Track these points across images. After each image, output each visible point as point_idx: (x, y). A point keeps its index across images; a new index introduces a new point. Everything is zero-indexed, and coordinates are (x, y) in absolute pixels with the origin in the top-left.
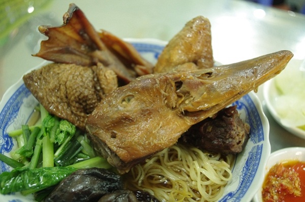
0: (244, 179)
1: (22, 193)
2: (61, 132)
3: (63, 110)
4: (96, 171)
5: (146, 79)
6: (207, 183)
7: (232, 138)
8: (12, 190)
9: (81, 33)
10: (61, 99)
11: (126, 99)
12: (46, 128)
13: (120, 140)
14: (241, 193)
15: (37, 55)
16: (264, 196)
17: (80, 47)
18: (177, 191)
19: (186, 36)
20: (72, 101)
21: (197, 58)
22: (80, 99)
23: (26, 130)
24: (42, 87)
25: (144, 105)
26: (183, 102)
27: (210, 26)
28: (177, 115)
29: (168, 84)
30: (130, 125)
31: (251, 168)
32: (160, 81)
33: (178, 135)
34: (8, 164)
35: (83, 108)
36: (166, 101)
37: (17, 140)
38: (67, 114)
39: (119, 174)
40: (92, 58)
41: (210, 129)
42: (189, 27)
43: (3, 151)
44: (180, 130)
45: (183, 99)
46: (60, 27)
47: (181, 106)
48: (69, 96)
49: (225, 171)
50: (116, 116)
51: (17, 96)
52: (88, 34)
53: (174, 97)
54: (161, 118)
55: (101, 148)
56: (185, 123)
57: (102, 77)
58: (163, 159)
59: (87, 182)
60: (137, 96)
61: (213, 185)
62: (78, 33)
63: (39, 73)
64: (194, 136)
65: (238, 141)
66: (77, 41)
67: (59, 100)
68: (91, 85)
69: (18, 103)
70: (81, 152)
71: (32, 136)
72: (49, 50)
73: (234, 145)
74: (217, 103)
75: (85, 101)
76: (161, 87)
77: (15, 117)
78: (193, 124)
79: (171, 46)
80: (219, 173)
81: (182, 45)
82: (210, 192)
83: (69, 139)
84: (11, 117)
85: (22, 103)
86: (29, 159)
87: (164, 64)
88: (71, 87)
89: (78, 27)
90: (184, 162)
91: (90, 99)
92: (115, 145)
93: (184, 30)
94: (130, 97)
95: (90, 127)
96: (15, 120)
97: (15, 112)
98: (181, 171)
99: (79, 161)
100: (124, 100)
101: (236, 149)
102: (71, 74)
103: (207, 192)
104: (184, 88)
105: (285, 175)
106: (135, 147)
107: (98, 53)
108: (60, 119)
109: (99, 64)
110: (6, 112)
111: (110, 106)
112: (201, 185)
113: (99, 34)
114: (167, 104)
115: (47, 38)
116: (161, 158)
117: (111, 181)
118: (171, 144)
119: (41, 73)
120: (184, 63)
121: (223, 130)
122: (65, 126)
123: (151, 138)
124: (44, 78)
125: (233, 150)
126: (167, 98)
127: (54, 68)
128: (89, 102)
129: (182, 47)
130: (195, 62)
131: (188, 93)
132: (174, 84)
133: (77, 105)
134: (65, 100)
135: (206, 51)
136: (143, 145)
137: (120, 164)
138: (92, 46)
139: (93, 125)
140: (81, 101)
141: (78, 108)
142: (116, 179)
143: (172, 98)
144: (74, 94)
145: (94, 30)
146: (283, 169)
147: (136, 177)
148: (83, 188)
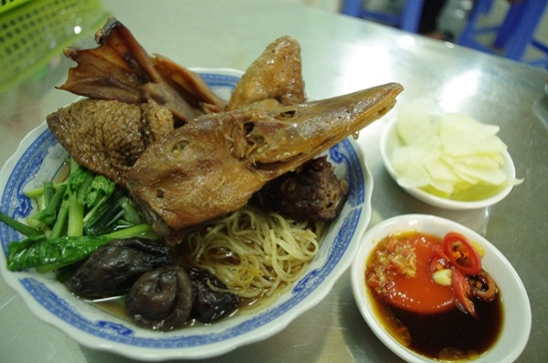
0: (333, 252)
1: (38, 270)
2: (93, 190)
3: (98, 161)
4: (137, 242)
5: (206, 120)
6: (285, 258)
7: (320, 198)
8: (24, 265)
9: (127, 58)
10: (96, 147)
11: (179, 147)
12: (72, 185)
13: (168, 200)
14: (327, 270)
15: (62, 88)
16: (367, 276)
17: (126, 78)
18: (245, 269)
19: (265, 63)
20: (111, 151)
21: (280, 93)
22: (121, 147)
23: (49, 188)
24: (71, 131)
25: (201, 154)
26: (255, 150)
27: (299, 50)
28: (247, 168)
29: (234, 126)
30: (182, 180)
31: (344, 239)
32: (223, 122)
33: (247, 194)
34: (22, 233)
35: (126, 159)
36: (232, 150)
37: (37, 202)
38: (104, 168)
39: (168, 246)
40: (142, 92)
41: (293, 187)
42: (270, 51)
43: (16, 216)
44: (249, 188)
45: (254, 147)
46: (95, 50)
47: (252, 156)
48: (107, 143)
49: (312, 244)
50: (163, 168)
51: (40, 144)
52: (136, 61)
53: (242, 143)
54: (224, 171)
55: (145, 212)
56: (257, 179)
57: (152, 118)
58: (231, 227)
59: (125, 255)
60: (193, 142)
61: (293, 261)
62: (124, 59)
63: (66, 112)
64: (272, 197)
65: (327, 203)
66: (123, 70)
67: (94, 149)
68: (136, 127)
69: (42, 152)
70: (122, 217)
71: (55, 196)
72: (79, 81)
73: (322, 209)
74: (299, 152)
75: (128, 150)
76: (225, 130)
77: (37, 172)
78: (268, 180)
79: (248, 77)
80: (302, 245)
81: (261, 75)
82: (289, 270)
83: (103, 200)
84: (31, 172)
85: (47, 153)
86: (51, 226)
87: (238, 100)
88: (109, 131)
89: (122, 49)
90: (258, 232)
91: (134, 147)
92: (161, 208)
93: (264, 55)
94: (184, 144)
95: (132, 184)
96: (36, 175)
97: (37, 165)
98: (253, 243)
99: (118, 229)
100: (175, 148)
101: (327, 214)
102: (110, 113)
103: (285, 270)
104: (256, 132)
105: (397, 249)
106: (187, 209)
107: (151, 86)
108: (95, 174)
109: (150, 101)
110: (23, 164)
111: (156, 155)
112: (278, 261)
113: (152, 59)
114: (233, 153)
115: (75, 65)
116: (228, 226)
117: (157, 254)
118: (238, 206)
119: (70, 112)
120: (262, 99)
121: (309, 188)
122: (100, 183)
123: (210, 198)
124: (74, 119)
125: (322, 215)
126: (233, 145)
127: (87, 106)
128: (132, 152)
129: (261, 78)
130: (279, 98)
131: (262, 138)
132: (242, 126)
133: (117, 155)
134: (101, 149)
135: (293, 84)
136: (198, 208)
137: (168, 232)
138: (144, 77)
139: (135, 181)
140: (123, 150)
141: (118, 159)
142: (162, 252)
143: (240, 145)
144: (113, 141)
145: (146, 54)
146: (396, 241)
147: (194, 251)
148: (118, 264)
